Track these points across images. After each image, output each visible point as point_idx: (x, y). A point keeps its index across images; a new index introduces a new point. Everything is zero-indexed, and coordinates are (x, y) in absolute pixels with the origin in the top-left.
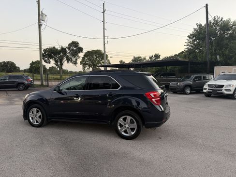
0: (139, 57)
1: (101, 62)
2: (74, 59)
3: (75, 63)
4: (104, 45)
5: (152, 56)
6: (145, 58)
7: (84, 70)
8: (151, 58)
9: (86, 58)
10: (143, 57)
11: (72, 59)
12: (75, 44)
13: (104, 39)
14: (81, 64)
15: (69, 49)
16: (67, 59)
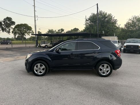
0: (52, 30)
1: (27, 32)
2: (8, 30)
3: (9, 32)
4: (35, 21)
5: (60, 30)
6: (55, 31)
7: (15, 37)
8: (59, 30)
9: (16, 29)
10: (54, 30)
11: (6, 29)
12: (9, 19)
13: (35, 17)
14: (12, 33)
15: (4, 22)
16: (2, 29)
